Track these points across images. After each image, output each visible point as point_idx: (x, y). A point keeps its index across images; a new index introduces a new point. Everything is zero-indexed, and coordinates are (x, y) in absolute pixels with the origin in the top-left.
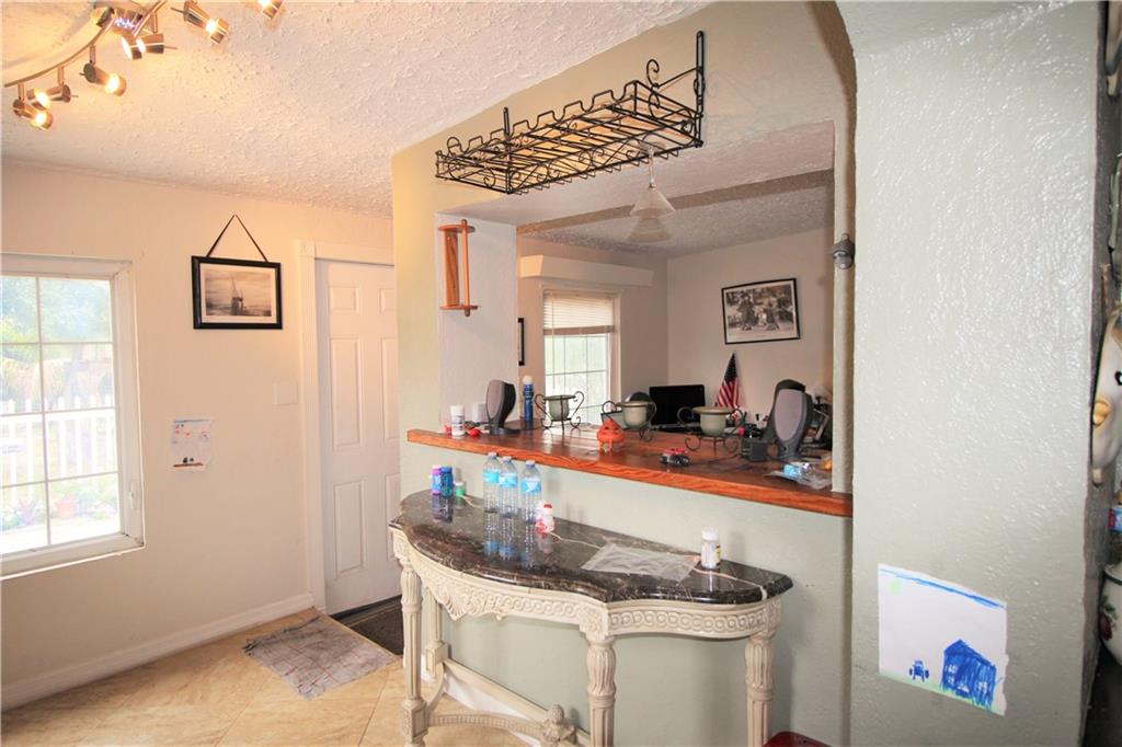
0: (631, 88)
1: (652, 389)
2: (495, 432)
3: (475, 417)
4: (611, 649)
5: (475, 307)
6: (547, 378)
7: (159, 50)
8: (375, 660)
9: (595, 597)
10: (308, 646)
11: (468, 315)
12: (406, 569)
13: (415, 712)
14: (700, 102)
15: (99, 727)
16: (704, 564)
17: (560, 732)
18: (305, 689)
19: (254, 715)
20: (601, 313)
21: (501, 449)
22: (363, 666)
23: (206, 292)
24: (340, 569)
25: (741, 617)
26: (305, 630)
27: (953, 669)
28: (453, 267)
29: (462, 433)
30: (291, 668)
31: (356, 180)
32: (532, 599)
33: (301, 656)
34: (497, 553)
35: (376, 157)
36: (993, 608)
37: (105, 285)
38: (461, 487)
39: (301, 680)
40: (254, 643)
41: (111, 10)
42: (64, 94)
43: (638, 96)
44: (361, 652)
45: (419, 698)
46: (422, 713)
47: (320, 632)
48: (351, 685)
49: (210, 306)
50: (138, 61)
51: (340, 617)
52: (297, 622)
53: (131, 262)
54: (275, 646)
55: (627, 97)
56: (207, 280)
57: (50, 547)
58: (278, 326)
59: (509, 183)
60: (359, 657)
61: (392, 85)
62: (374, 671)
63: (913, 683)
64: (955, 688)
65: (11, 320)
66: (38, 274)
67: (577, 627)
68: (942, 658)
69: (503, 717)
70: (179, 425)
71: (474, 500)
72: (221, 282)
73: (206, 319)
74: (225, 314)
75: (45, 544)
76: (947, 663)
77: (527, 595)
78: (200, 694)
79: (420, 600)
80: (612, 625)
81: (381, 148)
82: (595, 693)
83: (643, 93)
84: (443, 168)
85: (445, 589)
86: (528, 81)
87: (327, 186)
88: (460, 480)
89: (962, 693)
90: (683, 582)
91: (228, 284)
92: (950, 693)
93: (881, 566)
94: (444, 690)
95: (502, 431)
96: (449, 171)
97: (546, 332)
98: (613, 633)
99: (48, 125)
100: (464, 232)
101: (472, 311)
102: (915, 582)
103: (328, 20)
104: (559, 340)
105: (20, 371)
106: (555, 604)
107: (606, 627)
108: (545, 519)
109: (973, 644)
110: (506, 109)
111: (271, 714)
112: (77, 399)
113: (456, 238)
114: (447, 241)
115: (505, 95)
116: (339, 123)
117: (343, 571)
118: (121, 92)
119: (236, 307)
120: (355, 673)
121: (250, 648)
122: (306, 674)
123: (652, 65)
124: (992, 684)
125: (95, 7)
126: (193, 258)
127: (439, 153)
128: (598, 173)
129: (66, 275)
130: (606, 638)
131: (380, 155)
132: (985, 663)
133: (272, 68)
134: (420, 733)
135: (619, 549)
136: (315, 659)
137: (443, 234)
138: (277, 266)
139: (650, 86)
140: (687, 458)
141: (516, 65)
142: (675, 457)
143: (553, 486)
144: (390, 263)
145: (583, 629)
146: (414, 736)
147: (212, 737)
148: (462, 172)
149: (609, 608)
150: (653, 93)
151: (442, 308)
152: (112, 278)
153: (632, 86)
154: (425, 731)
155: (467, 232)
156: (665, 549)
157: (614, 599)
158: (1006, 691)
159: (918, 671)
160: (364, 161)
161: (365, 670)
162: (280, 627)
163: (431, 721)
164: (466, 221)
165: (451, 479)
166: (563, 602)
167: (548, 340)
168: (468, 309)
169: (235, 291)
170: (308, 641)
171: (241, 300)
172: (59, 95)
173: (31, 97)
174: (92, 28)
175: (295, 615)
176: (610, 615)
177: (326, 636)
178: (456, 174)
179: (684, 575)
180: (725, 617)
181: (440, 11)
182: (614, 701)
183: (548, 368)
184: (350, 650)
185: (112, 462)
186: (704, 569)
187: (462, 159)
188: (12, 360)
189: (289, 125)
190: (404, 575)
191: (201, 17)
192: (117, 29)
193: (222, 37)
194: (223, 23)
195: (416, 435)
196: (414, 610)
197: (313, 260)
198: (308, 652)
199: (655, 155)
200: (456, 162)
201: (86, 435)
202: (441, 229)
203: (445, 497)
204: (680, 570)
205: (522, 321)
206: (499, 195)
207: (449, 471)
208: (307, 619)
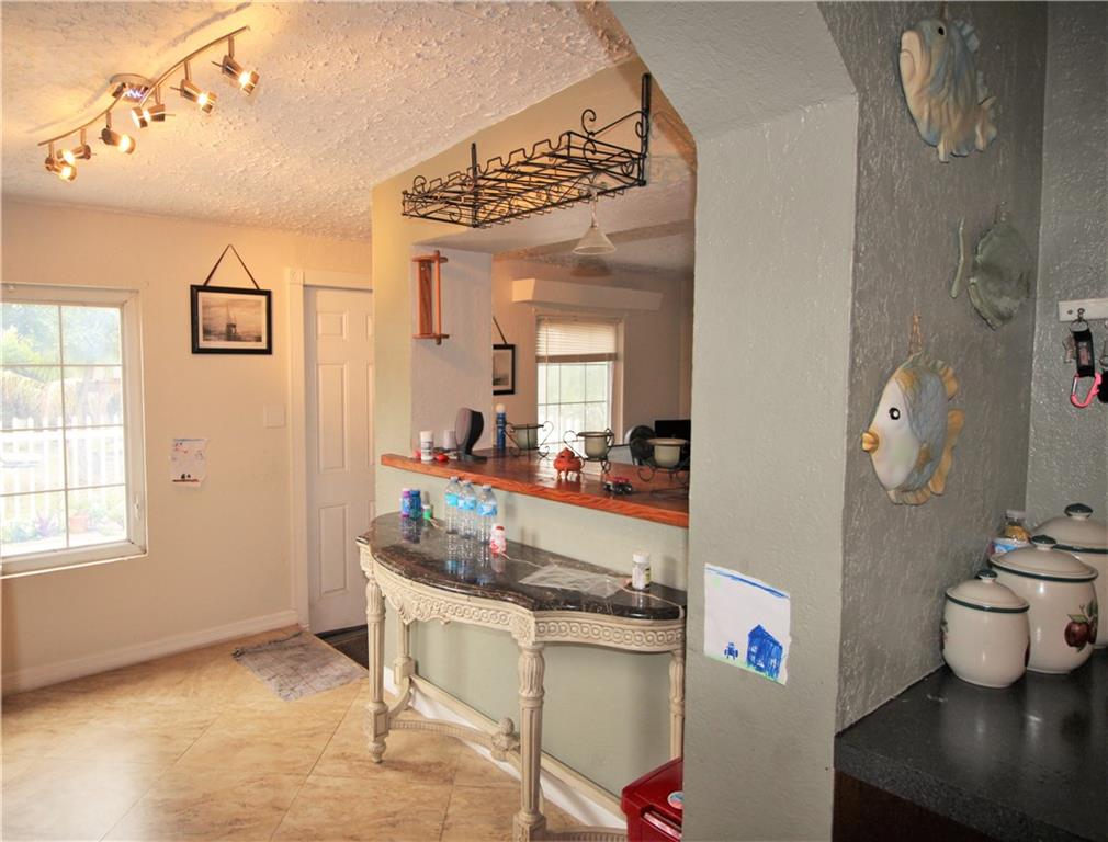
0: (565, 138)
1: (658, 423)
2: (463, 458)
3: (446, 443)
4: (541, 656)
5: (447, 337)
6: (540, 408)
7: (161, 118)
8: (350, 674)
9: (524, 606)
10: (290, 657)
11: (439, 343)
12: (371, 581)
13: (377, 714)
14: (645, 143)
15: (108, 709)
16: (634, 585)
17: (509, 743)
18: (284, 693)
19: (238, 711)
20: (603, 340)
21: (462, 474)
22: (338, 678)
23: (204, 319)
24: (323, 591)
25: (659, 633)
26: (288, 644)
27: (754, 649)
28: (427, 297)
29: (430, 458)
30: (273, 674)
31: (340, 210)
32: (471, 607)
33: (284, 665)
34: (457, 572)
35: (357, 189)
36: (781, 599)
37: (115, 312)
38: (428, 510)
39: (281, 685)
40: (242, 650)
41: (124, 85)
42: (86, 153)
43: (572, 144)
44: (338, 666)
45: (381, 702)
46: (383, 716)
47: (302, 645)
48: (326, 693)
49: (207, 332)
50: (145, 128)
51: (324, 636)
52: (281, 636)
53: (138, 292)
54: (260, 655)
55: (562, 146)
56: (204, 308)
57: (68, 549)
58: (268, 351)
59: (475, 218)
60: (336, 670)
61: (365, 128)
62: (348, 683)
63: (727, 661)
64: (755, 665)
65: (29, 340)
66: (60, 302)
67: (509, 633)
68: (746, 640)
69: (460, 727)
70: (178, 443)
71: (440, 523)
72: (217, 309)
73: (203, 344)
74: (219, 339)
75: (65, 546)
76: (751, 644)
77: (466, 603)
78: (192, 689)
79: (384, 610)
80: (539, 633)
81: (361, 181)
82: (524, 694)
83: (577, 141)
84: (409, 206)
85: (399, 597)
86: (491, 118)
87: (314, 216)
88: (428, 502)
89: (759, 669)
90: (608, 598)
91: (223, 311)
92: (752, 669)
93: (708, 565)
94: (410, 704)
95: (469, 458)
96: (415, 209)
97: (539, 359)
98: (539, 639)
99: (72, 178)
100: (436, 263)
101: (443, 340)
102: (729, 578)
103: (303, 81)
104: (555, 368)
105: (36, 390)
106: (492, 612)
107: (533, 633)
108: (498, 540)
109: (767, 628)
110: (474, 145)
111: (254, 711)
112: (88, 418)
113: (430, 268)
114: (421, 272)
115: (472, 132)
116: (320, 161)
117: (326, 592)
118: (131, 151)
119: (230, 334)
120: (330, 684)
121: (238, 655)
122: (287, 680)
123: (589, 114)
124: (779, 660)
125: (111, 82)
126: (192, 287)
127: (405, 193)
128: (553, 209)
129: (84, 304)
130: (534, 644)
131: (360, 187)
132: (776, 643)
133: (257, 120)
134: (382, 734)
135: (560, 569)
136: (295, 669)
137: (417, 265)
138: (268, 294)
139: (586, 135)
140: (630, 486)
141: (478, 106)
142: (618, 485)
143: (510, 511)
144: (368, 288)
145: (515, 636)
146: (376, 735)
147: (202, 725)
148: (430, 209)
149: (536, 617)
150: (590, 141)
151: (415, 337)
152: (121, 305)
153: (567, 137)
154: (386, 734)
155: (439, 262)
156: (605, 571)
157: (540, 609)
158: (788, 666)
159: (731, 652)
160: (345, 194)
161: (339, 682)
162: (266, 639)
163: (393, 724)
164: (438, 252)
165: (419, 502)
166: (498, 611)
167: (542, 368)
168: (440, 338)
169: (229, 317)
170: (290, 652)
171: (234, 326)
172: (82, 154)
173: (60, 156)
174: (107, 99)
175: (280, 630)
176: (537, 623)
177: (307, 650)
178: (422, 212)
179: (610, 592)
180: (644, 632)
181: (400, 67)
182: (542, 702)
183: (541, 399)
184: (328, 664)
185: (119, 476)
186: (634, 590)
187: (427, 197)
188: (29, 379)
189: (274, 165)
190: (369, 586)
191: (193, 92)
192: (127, 98)
193: (210, 107)
194: (213, 96)
195: (389, 459)
196: (377, 619)
197: (301, 287)
198: (290, 663)
199: (599, 194)
200: (421, 199)
201: (96, 454)
202: (415, 260)
203: (414, 519)
204: (607, 588)
205: (512, 347)
206: (465, 228)
207: (417, 494)
208: (291, 634)
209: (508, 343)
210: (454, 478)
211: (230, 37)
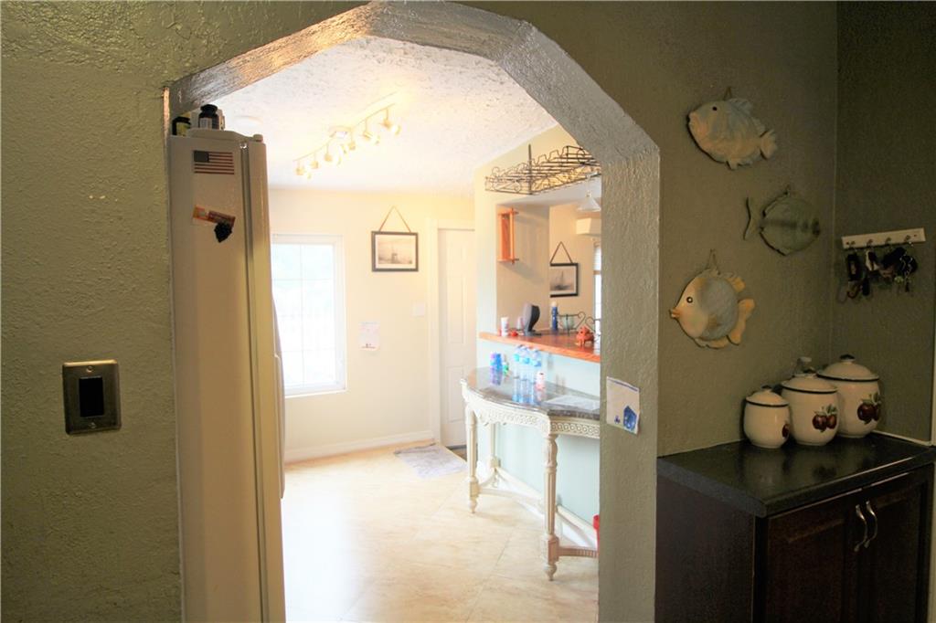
2: (527, 334)
5: (517, 259)
8: (462, 467)
9: (543, 414)
10: (427, 456)
11: (512, 264)
12: (468, 404)
13: (472, 483)
18: (422, 474)
22: (454, 469)
23: (378, 251)
24: (450, 420)
26: (427, 448)
27: (626, 418)
28: (506, 236)
29: (507, 333)
30: (417, 464)
33: (423, 460)
36: (636, 392)
37: (330, 248)
38: (505, 365)
39: (421, 470)
40: (400, 450)
41: (336, 131)
44: (455, 463)
46: (475, 485)
48: (445, 476)
49: (380, 259)
50: (345, 154)
51: (451, 448)
52: (423, 444)
53: (342, 236)
54: (410, 454)
56: (379, 244)
57: (303, 385)
58: (416, 269)
59: (530, 189)
60: (454, 465)
62: (460, 472)
63: (616, 425)
64: (626, 425)
66: (300, 243)
68: (623, 414)
70: (364, 325)
71: (511, 373)
72: (387, 244)
73: (378, 266)
74: (387, 262)
76: (625, 416)
77: (513, 412)
80: (552, 429)
82: (545, 465)
84: (489, 185)
88: (505, 361)
89: (628, 427)
91: (390, 246)
92: (625, 428)
93: (608, 377)
94: (496, 485)
95: (531, 333)
96: (493, 187)
98: (552, 432)
99: (309, 178)
100: (512, 216)
101: (516, 262)
106: (528, 417)
107: (549, 429)
108: (540, 382)
109: (631, 407)
110: (530, 146)
113: (508, 219)
114: (503, 221)
115: (529, 138)
117: (452, 421)
118: (338, 165)
119: (393, 261)
121: (398, 453)
122: (424, 468)
124: (635, 421)
125: (329, 129)
126: (373, 232)
127: (486, 178)
130: (550, 435)
132: (634, 414)
134: (474, 496)
136: (430, 463)
137: (500, 217)
138: (416, 234)
143: (550, 364)
144: (473, 228)
145: (540, 431)
146: (471, 496)
148: (501, 186)
149: (551, 419)
151: (500, 262)
152: (333, 244)
154: (477, 496)
157: (552, 415)
159: (617, 420)
161: (455, 471)
162: (414, 445)
163: (482, 490)
164: (512, 209)
165: (500, 360)
166: (531, 417)
168: (513, 261)
169: (393, 249)
170: (428, 454)
171: (396, 254)
172: (314, 166)
173: (303, 167)
174: (327, 138)
176: (551, 423)
178: (497, 188)
182: (556, 470)
184: (449, 461)
187: (499, 180)
190: (467, 407)
191: (369, 136)
192: (337, 138)
193: (378, 142)
194: (379, 137)
195: (485, 336)
197: (437, 230)
198: (427, 459)
200: (496, 180)
202: (498, 214)
203: (497, 371)
205: (576, 265)
206: (524, 196)
207: (499, 356)
208: (429, 443)
209: (574, 262)
210: (518, 345)
211: (387, 109)
